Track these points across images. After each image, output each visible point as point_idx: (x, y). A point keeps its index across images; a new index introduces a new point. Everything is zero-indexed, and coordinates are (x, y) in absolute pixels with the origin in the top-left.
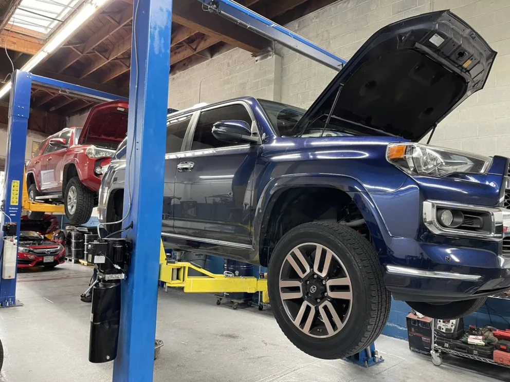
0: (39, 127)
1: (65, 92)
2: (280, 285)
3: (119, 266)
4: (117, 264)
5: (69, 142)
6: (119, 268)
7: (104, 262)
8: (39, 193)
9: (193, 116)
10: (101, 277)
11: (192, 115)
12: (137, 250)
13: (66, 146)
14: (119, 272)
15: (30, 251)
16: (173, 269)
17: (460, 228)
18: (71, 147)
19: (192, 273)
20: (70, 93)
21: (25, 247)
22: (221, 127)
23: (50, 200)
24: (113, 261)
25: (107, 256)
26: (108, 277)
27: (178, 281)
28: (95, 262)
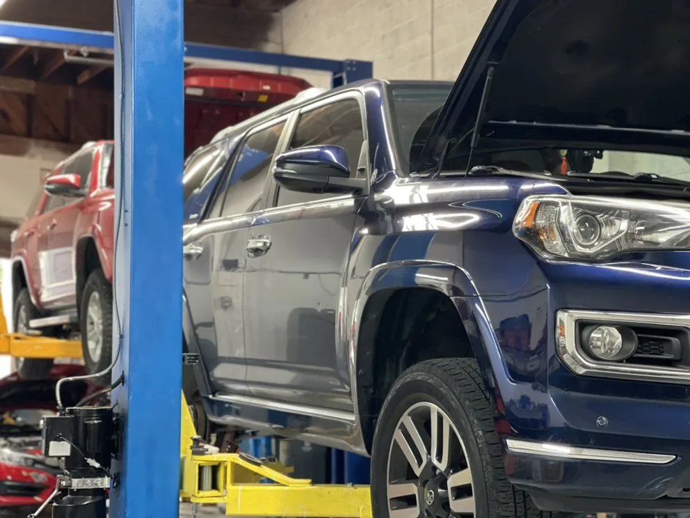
0: (56, 130)
1: (79, 54)
2: (388, 494)
3: (97, 461)
4: (92, 458)
5: (89, 183)
6: (97, 465)
7: (69, 454)
8: (39, 311)
9: (287, 123)
10: (64, 483)
11: (285, 121)
12: (129, 430)
13: (81, 191)
14: (99, 473)
15: (35, 462)
16: (201, 468)
17: (631, 360)
18: (93, 195)
19: (242, 476)
20: (91, 55)
21: (25, 451)
22: (288, 165)
23: (64, 327)
24: (84, 450)
25: (75, 442)
26: (77, 484)
27: (215, 492)
28: (51, 453)
